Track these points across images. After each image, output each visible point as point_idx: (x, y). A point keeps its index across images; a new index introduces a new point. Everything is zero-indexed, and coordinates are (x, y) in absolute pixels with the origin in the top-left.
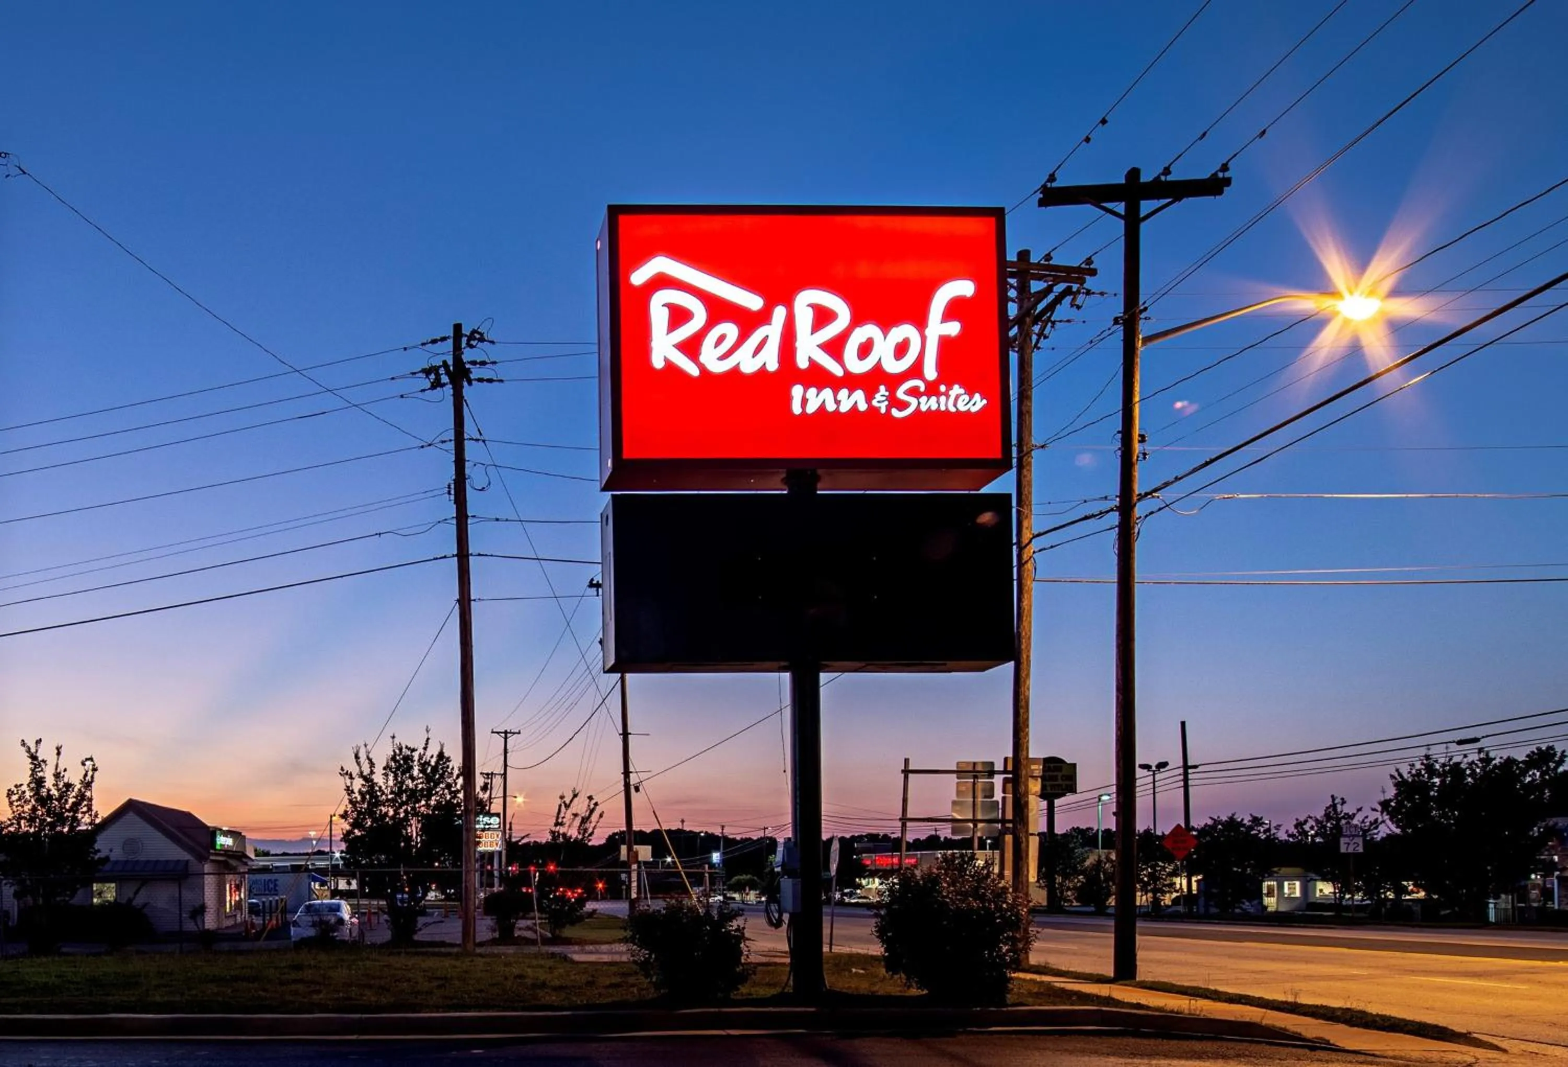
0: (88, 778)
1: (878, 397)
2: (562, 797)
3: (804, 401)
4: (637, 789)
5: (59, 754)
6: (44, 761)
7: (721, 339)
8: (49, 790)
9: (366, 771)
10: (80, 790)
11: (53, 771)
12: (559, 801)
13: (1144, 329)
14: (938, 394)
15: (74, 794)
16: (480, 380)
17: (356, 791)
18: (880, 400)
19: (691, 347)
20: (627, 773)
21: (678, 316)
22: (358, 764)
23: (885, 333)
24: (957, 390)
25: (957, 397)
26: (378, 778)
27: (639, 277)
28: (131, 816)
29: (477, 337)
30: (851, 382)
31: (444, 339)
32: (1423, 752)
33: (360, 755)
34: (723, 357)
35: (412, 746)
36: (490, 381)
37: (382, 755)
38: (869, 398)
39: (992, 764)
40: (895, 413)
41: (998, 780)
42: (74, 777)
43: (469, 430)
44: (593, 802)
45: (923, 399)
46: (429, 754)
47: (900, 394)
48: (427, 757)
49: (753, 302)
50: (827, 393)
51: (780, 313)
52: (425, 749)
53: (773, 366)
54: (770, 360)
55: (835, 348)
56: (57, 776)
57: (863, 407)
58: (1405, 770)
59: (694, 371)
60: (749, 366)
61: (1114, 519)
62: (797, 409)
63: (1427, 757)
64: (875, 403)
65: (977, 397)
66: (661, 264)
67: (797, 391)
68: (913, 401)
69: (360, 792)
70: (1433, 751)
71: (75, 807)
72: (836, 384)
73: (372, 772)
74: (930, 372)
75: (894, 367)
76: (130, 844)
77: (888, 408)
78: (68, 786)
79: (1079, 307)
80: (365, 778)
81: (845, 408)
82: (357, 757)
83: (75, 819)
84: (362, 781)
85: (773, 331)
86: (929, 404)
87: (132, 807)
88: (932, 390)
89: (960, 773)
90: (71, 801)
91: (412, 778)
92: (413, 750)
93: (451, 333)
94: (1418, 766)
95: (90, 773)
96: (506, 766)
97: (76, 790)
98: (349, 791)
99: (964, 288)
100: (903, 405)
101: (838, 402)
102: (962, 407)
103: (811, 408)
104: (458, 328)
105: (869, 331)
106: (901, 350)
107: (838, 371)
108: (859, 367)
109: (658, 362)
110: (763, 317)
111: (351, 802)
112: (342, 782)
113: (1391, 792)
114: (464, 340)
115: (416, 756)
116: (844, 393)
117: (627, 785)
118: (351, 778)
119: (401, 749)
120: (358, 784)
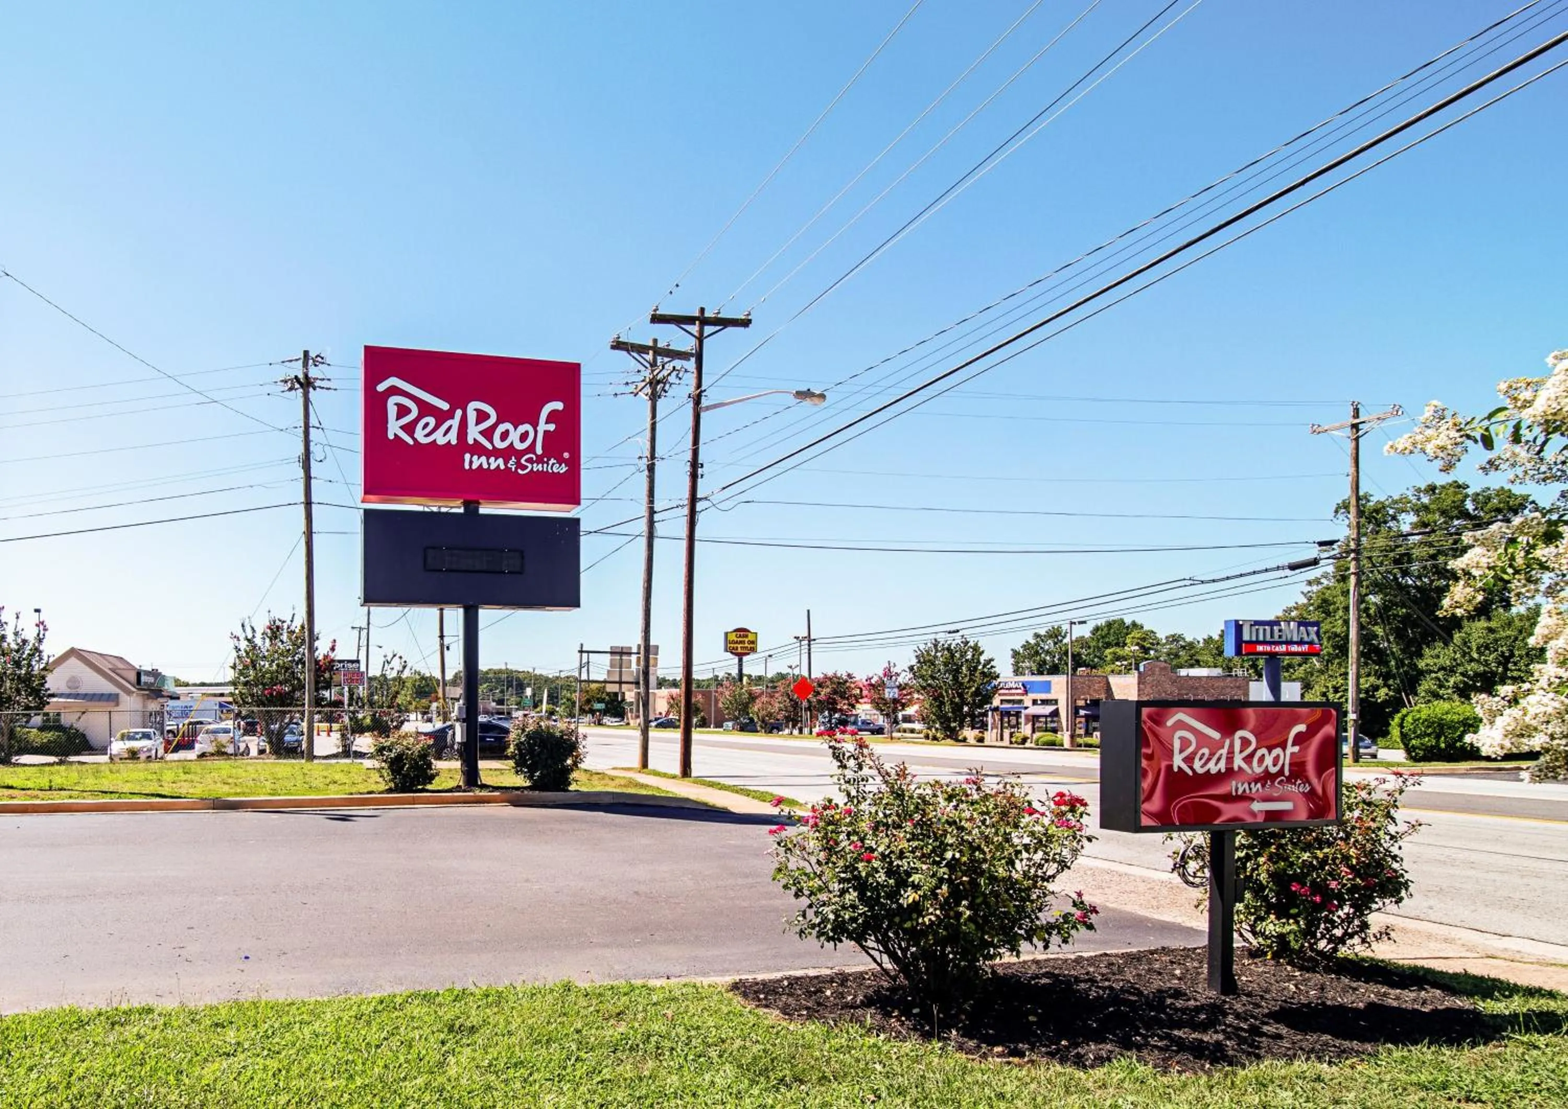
0: (41, 636)
1: (511, 462)
2: (385, 656)
3: (471, 462)
4: (448, 648)
5: (18, 617)
6: (6, 623)
7: (427, 425)
8: (9, 644)
9: (250, 637)
10: (34, 644)
11: (13, 631)
12: (384, 659)
13: (704, 402)
14: (543, 463)
15: (29, 647)
16: (320, 387)
17: (242, 649)
18: (512, 463)
19: (409, 429)
20: (442, 637)
21: (403, 411)
22: (244, 631)
23: (516, 428)
24: (552, 461)
25: (553, 464)
26: (258, 641)
27: (381, 388)
28: (73, 661)
29: (319, 360)
30: (496, 453)
31: (299, 359)
32: (933, 636)
33: (246, 624)
34: (427, 435)
35: (283, 619)
36: (328, 389)
37: (261, 625)
38: (506, 463)
39: (630, 648)
40: (520, 471)
41: (634, 658)
42: (30, 634)
43: (313, 421)
44: (403, 660)
45: (535, 465)
46: (294, 624)
47: (523, 461)
48: (292, 628)
49: (445, 406)
50: (483, 459)
51: (459, 413)
52: (292, 621)
53: (454, 442)
54: (453, 438)
55: (488, 434)
56: (16, 634)
57: (502, 467)
58: (922, 647)
59: (411, 442)
60: (441, 441)
61: (686, 511)
62: (467, 466)
63: (936, 640)
64: (509, 465)
65: (563, 465)
66: (393, 381)
67: (467, 457)
68: (530, 466)
69: (246, 651)
70: (938, 636)
71: (31, 655)
72: (488, 454)
73: (254, 636)
74: (539, 451)
75: (520, 446)
76: (73, 681)
77: (516, 469)
78: (25, 642)
79: (680, 379)
80: (249, 640)
81: (493, 467)
82: (243, 626)
83: (29, 665)
84: (246, 643)
85: (455, 422)
86: (537, 467)
87: (73, 652)
88: (540, 460)
89: (612, 653)
90: (27, 652)
91: (282, 642)
92: (284, 622)
93: (302, 356)
94: (929, 645)
95: (42, 632)
96: (369, 624)
97: (31, 645)
98: (238, 649)
99: (558, 406)
100: (525, 467)
101: (489, 464)
102: (555, 470)
103: (475, 466)
104: (306, 353)
105: (507, 426)
106: (523, 437)
107: (489, 447)
108: (501, 445)
109: (391, 436)
110: (450, 415)
111: (239, 657)
112: (232, 643)
113: (914, 661)
114: (311, 362)
115: (285, 626)
116: (492, 459)
117: (442, 645)
118: (238, 640)
119: (274, 622)
120: (243, 645)
